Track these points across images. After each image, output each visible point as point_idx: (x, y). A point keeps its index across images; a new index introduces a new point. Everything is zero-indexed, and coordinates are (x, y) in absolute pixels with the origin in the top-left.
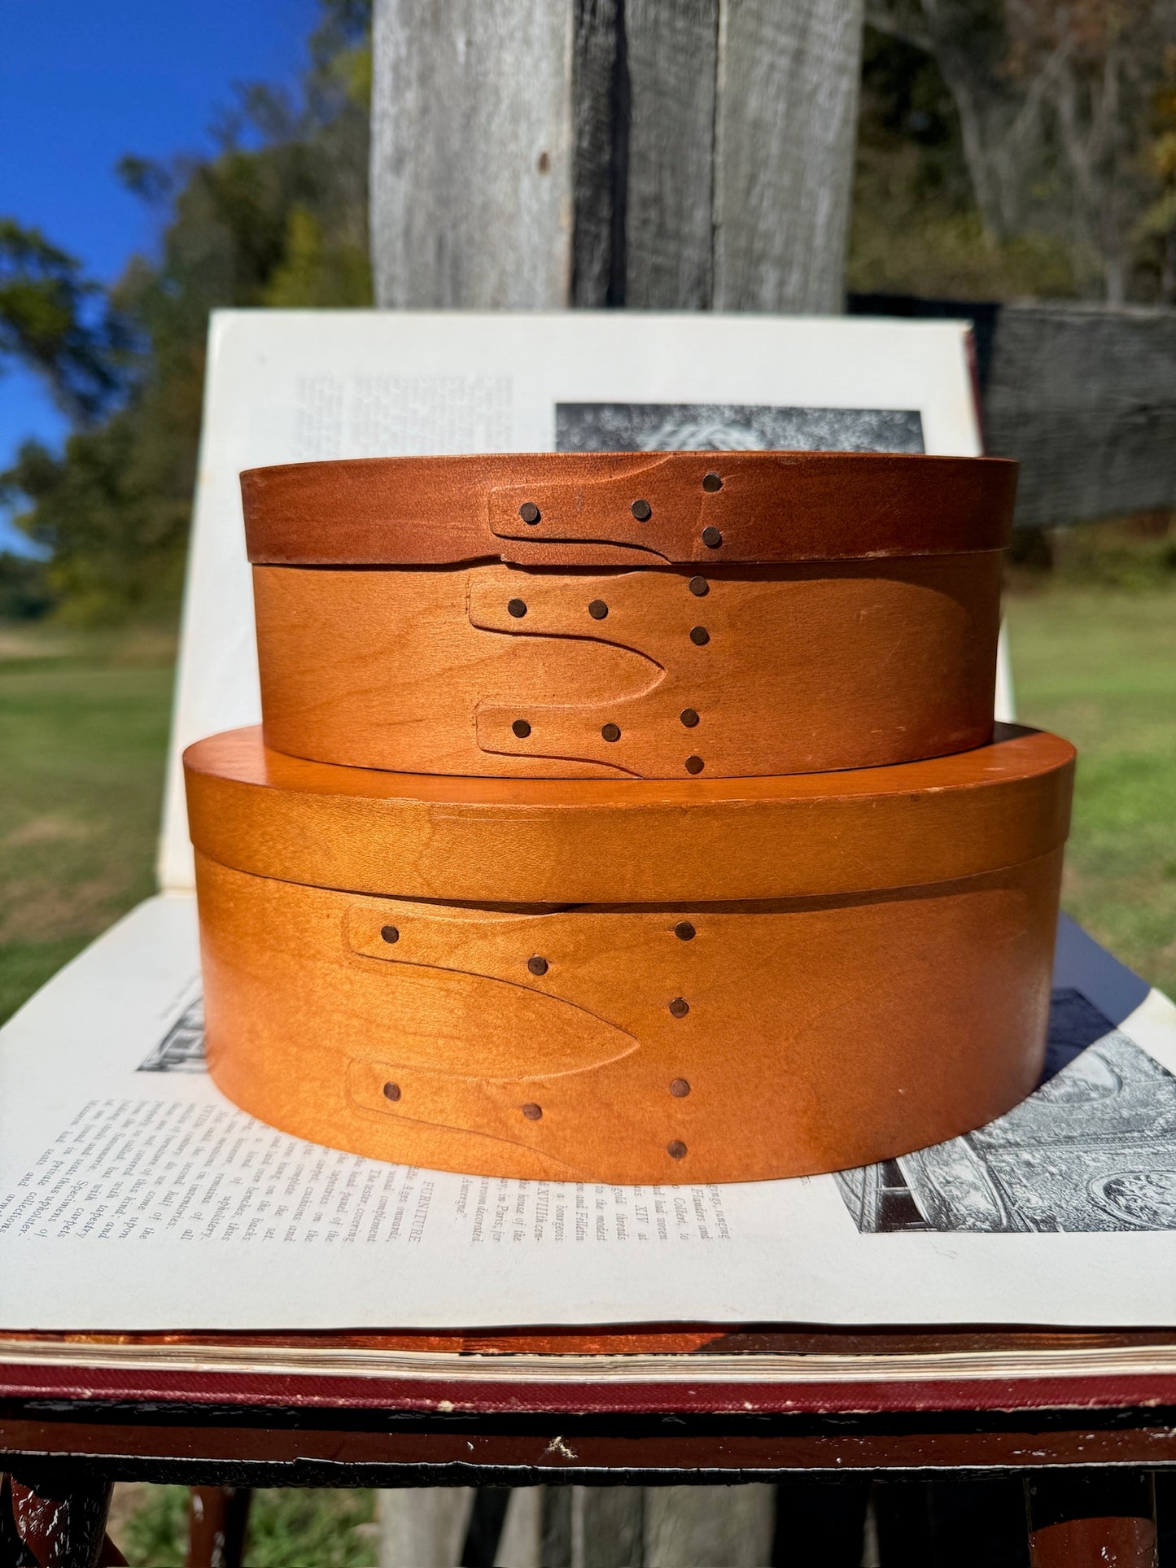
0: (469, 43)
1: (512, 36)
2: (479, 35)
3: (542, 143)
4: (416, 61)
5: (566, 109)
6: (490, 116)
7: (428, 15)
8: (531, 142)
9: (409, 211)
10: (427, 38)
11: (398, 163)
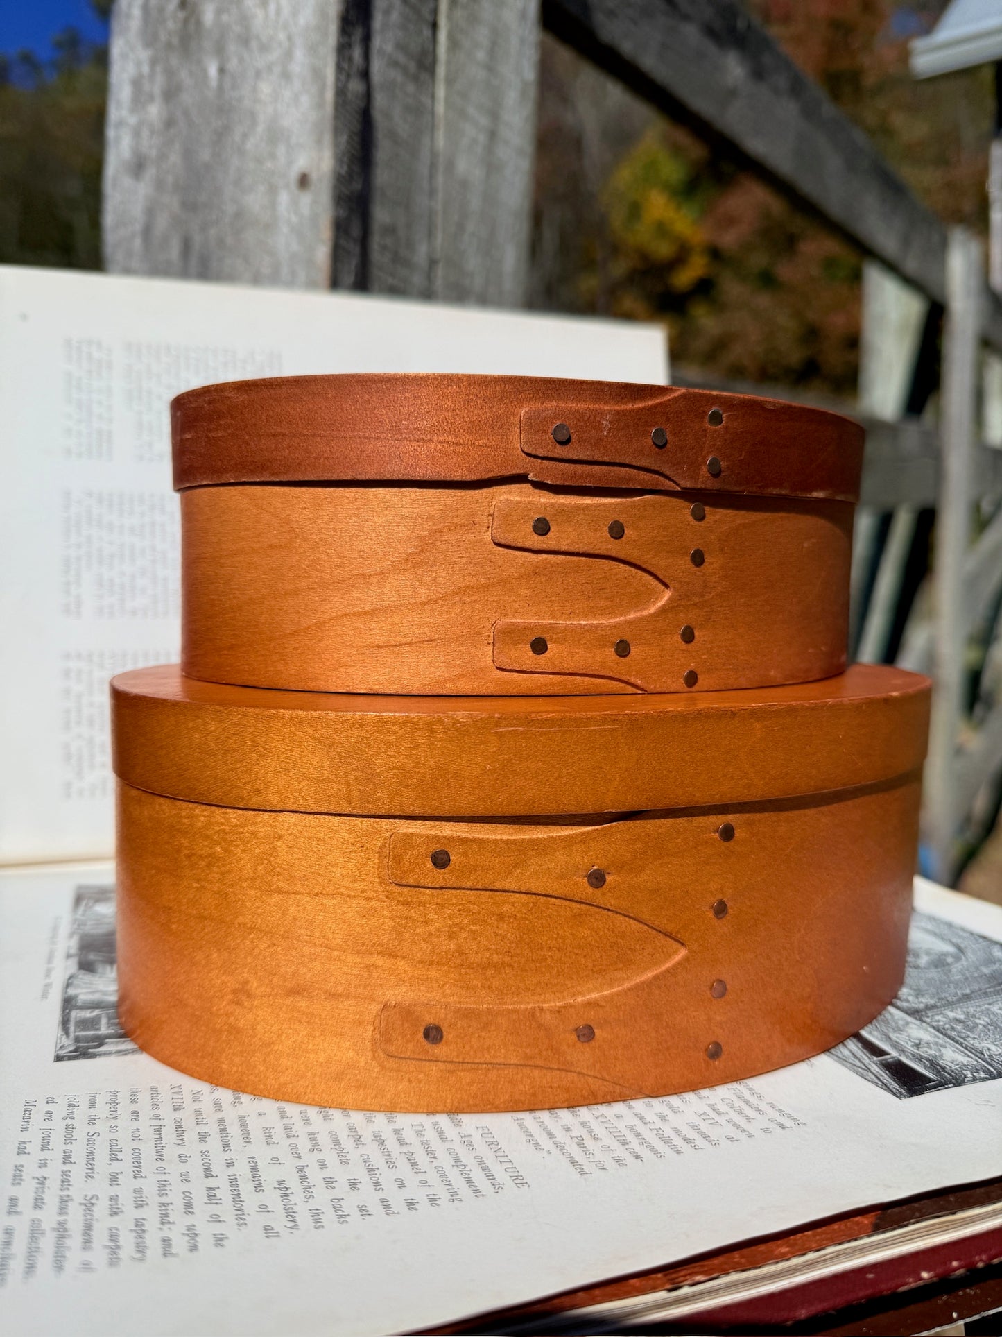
0: (222, 70)
1: (269, 68)
2: (233, 65)
3: (302, 162)
4: (160, 80)
5: (328, 138)
6: (245, 136)
7: (175, 41)
8: (290, 163)
9: (150, 212)
10: (174, 61)
11: (138, 166)
